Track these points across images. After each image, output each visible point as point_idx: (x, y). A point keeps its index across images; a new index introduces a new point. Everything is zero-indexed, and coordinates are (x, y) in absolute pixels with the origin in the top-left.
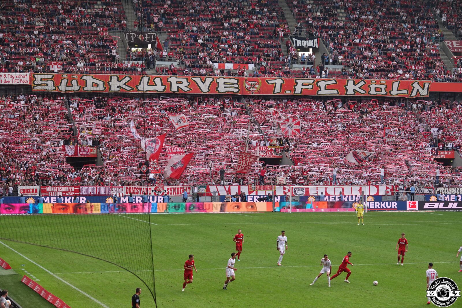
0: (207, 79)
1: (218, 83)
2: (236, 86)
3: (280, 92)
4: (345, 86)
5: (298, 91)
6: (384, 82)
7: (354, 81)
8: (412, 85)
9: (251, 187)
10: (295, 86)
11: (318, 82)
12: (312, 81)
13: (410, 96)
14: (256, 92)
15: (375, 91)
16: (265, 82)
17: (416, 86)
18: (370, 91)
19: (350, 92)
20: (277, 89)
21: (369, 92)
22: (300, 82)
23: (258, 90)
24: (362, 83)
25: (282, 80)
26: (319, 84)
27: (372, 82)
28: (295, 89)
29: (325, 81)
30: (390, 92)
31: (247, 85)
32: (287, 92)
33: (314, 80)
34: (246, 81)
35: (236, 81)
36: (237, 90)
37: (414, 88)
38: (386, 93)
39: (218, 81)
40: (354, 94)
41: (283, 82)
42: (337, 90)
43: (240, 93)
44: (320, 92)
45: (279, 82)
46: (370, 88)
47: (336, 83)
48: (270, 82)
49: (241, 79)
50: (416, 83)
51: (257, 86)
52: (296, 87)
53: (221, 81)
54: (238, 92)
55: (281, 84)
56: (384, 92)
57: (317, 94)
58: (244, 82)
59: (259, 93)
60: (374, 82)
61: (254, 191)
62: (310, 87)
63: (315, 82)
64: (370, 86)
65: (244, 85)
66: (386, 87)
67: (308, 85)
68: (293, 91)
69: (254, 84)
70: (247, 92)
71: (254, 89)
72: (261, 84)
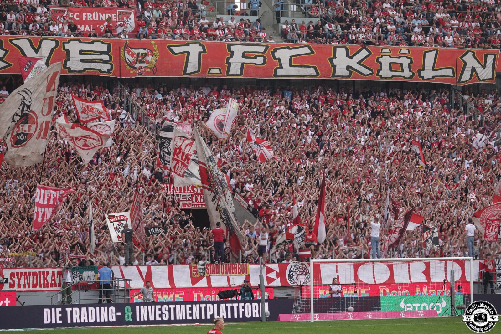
0: (44, 42)
1: (68, 51)
2: (106, 57)
3: (199, 70)
4: (331, 60)
5: (235, 70)
6: (407, 52)
7: (346, 48)
8: (462, 58)
9: (195, 268)
10: (228, 59)
11: (275, 50)
12: (262, 49)
13: (459, 82)
14: (148, 70)
15: (391, 70)
16: (166, 49)
17: (470, 60)
18: (381, 69)
19: (342, 71)
20: (192, 66)
21: (379, 71)
22: (238, 50)
23: (152, 66)
24: (364, 53)
25: (200, 45)
26: (277, 55)
27: (384, 51)
28: (229, 64)
29: (289, 48)
30: (419, 71)
31: (127, 56)
32: (213, 71)
33: (267, 47)
34: (126, 47)
35: (105, 48)
36: (108, 66)
37: (466, 64)
38: (411, 74)
39: (67, 46)
40: (349, 76)
41: (204, 51)
42: (315, 68)
43: (114, 74)
44: (280, 72)
45: (194, 50)
46: (381, 63)
47: (312, 52)
48: (177, 50)
49: (115, 43)
50: (470, 54)
51: (149, 58)
52: (231, 61)
53: (74, 47)
54: (109, 71)
55: (200, 53)
56: (407, 73)
57: (275, 75)
58: (122, 50)
59: (154, 74)
60: (387, 51)
61: (202, 277)
62: (260, 60)
63: (270, 51)
64: (380, 60)
65: (122, 55)
66: (411, 62)
67: (256, 57)
68: (224, 69)
69: (142, 54)
70: (130, 70)
71: (143, 65)
72: (157, 53)
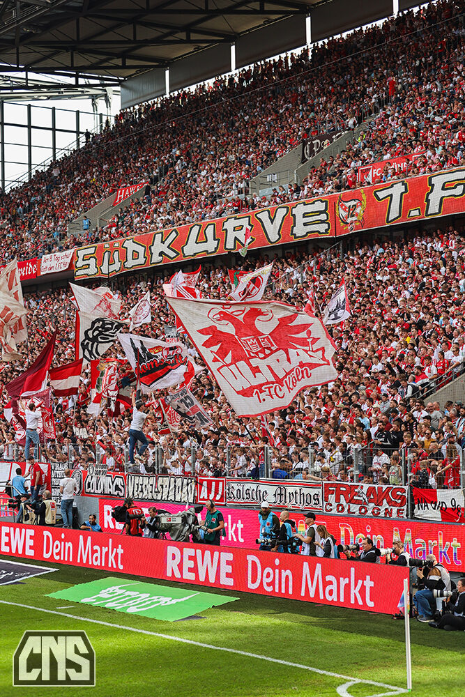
0: (278, 211)
1: (295, 216)
2: (323, 217)
3: (399, 215)
5: (433, 207)
10: (428, 195)
12: (463, 175)
14: (357, 224)
16: (372, 196)
20: (394, 213)
22: (438, 181)
25: (403, 184)
28: (428, 202)
31: (341, 211)
32: (412, 213)
34: (340, 202)
35: (323, 206)
36: (325, 226)
39: (294, 211)
41: (406, 190)
43: (330, 234)
45: (398, 190)
48: (381, 195)
49: (330, 198)
51: (358, 210)
52: (430, 197)
53: (299, 211)
54: (326, 230)
55: (402, 194)
58: (337, 205)
59: (362, 227)
62: (459, 190)
65: (337, 211)
67: (455, 187)
68: (423, 209)
69: (353, 206)
70: (343, 227)
71: (354, 219)
72: (364, 203)
